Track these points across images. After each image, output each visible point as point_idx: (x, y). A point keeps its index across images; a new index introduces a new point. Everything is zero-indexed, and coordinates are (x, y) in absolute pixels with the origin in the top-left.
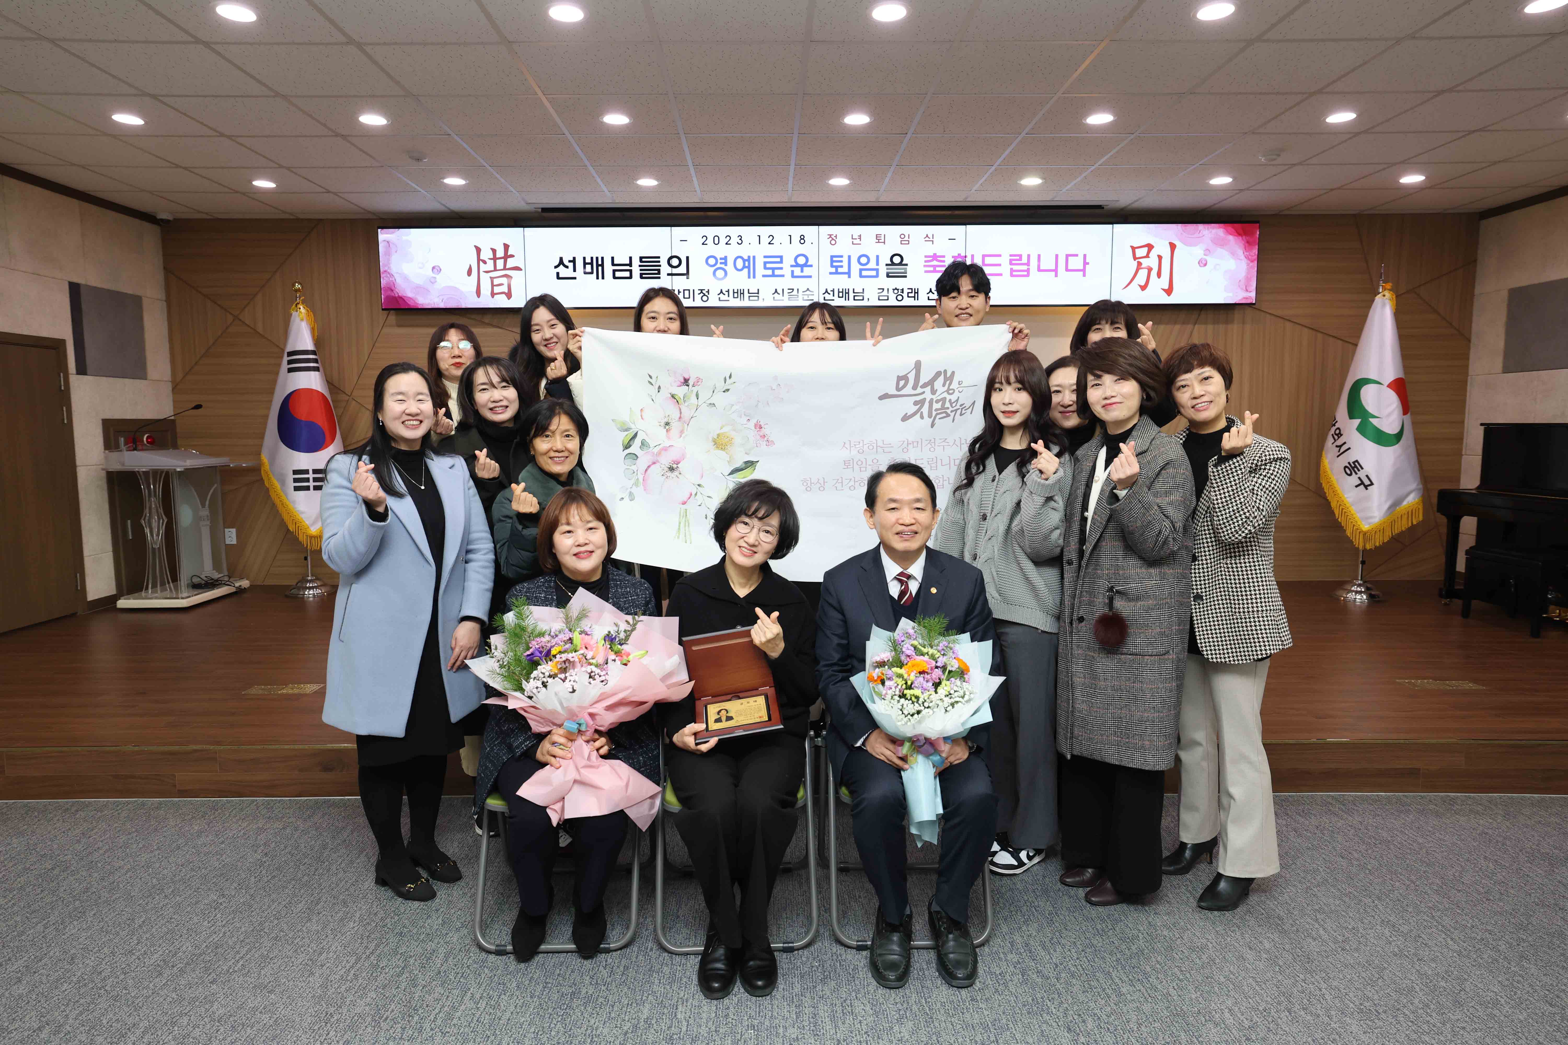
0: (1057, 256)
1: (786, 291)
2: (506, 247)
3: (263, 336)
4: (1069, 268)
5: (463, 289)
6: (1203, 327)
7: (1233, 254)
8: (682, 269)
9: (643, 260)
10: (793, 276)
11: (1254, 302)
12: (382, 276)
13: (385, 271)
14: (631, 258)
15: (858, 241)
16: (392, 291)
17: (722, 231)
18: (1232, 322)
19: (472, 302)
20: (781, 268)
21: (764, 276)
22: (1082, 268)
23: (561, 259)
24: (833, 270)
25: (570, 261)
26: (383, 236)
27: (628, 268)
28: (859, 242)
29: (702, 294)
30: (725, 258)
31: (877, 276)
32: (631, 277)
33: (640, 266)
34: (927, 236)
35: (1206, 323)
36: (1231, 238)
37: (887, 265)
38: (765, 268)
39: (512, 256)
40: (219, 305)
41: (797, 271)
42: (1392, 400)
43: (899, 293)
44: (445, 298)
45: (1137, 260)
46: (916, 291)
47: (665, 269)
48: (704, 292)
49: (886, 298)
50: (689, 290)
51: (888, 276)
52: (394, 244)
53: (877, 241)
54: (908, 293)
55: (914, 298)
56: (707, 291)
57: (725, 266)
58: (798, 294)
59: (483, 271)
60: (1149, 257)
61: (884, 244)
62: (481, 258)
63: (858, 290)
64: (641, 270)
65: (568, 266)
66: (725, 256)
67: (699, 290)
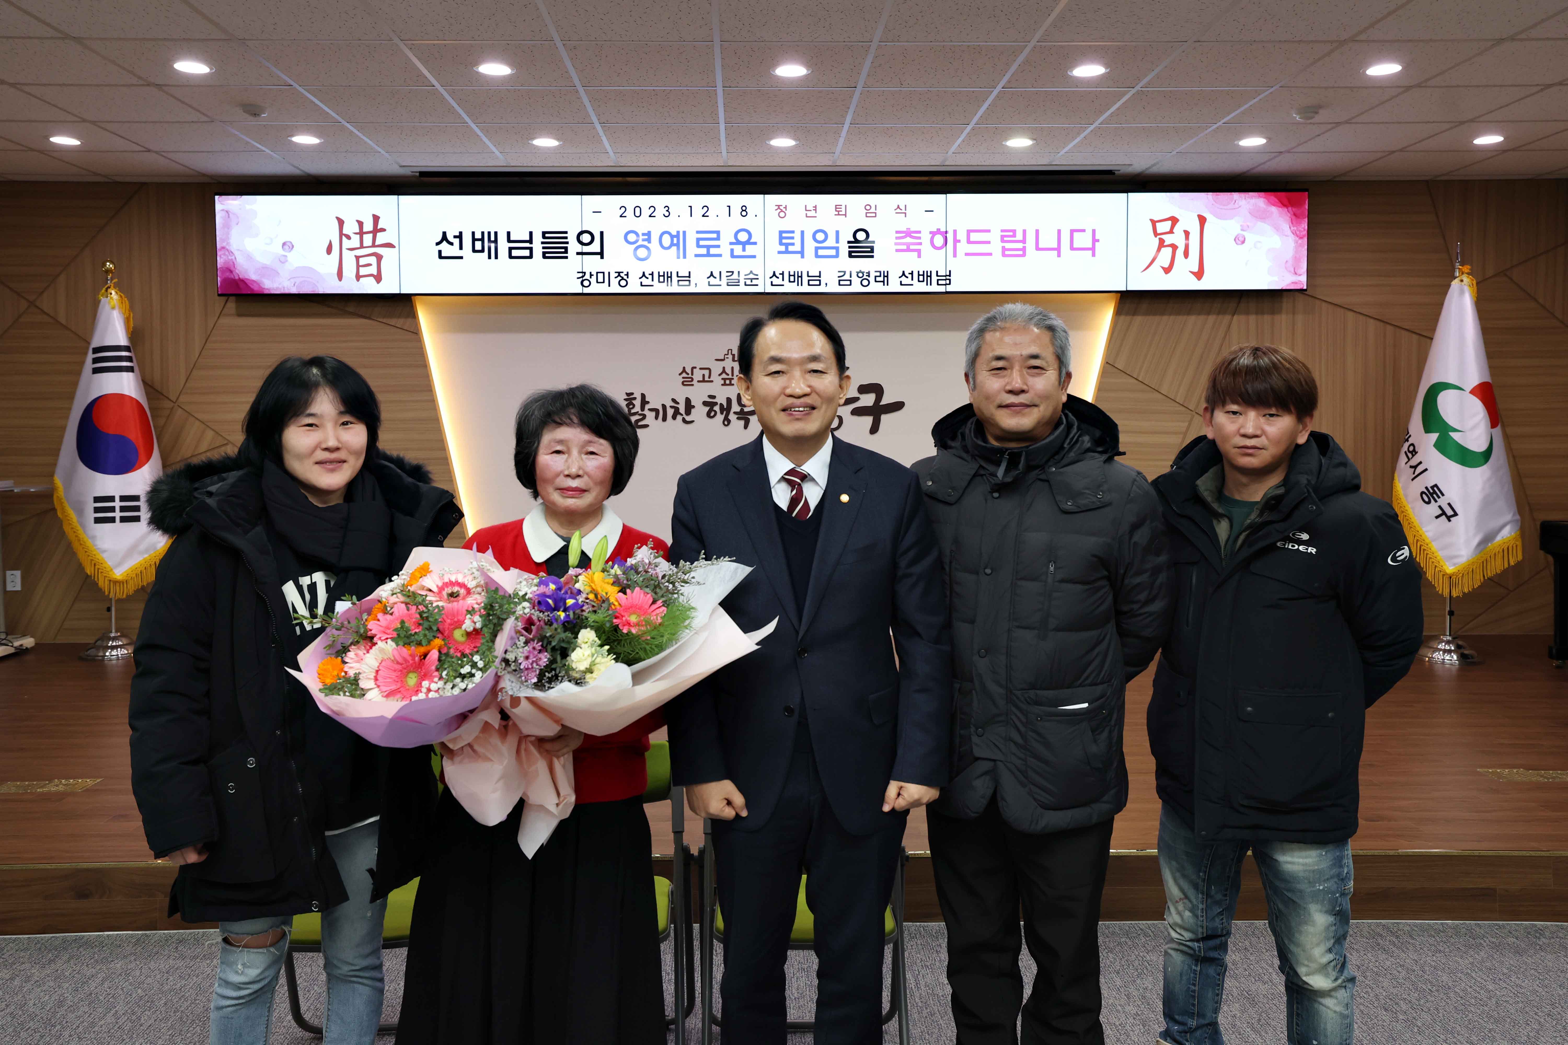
0: (1059, 232)
1: (724, 274)
2: (376, 219)
3: (65, 327)
4: (1075, 246)
5: (321, 270)
6: (1243, 318)
7: (1277, 228)
8: (595, 247)
9: (547, 235)
10: (733, 256)
11: (1305, 288)
12: (219, 253)
13: (223, 248)
14: (531, 233)
15: (812, 213)
16: (231, 272)
17: (644, 200)
18: (1280, 312)
19: (333, 286)
20: (718, 246)
21: (696, 256)
22: (1090, 246)
23: (444, 234)
24: (783, 248)
25: (455, 237)
26: (222, 204)
27: (527, 245)
28: (814, 214)
29: (619, 278)
30: (649, 234)
31: (837, 256)
32: (531, 257)
33: (542, 243)
34: (898, 207)
35: (1247, 313)
36: (1274, 209)
37: (849, 242)
38: (698, 246)
39: (383, 230)
40: (11, 289)
41: (738, 250)
42: (1477, 410)
43: (865, 277)
44: (298, 281)
45: (1158, 237)
46: (886, 275)
47: (574, 247)
48: (622, 275)
49: (848, 283)
50: (603, 273)
51: (850, 256)
52: (234, 214)
53: (837, 213)
54: (876, 277)
55: (882, 283)
56: (626, 273)
57: (648, 243)
58: (739, 278)
59: (347, 249)
60: (1174, 233)
61: (846, 217)
62: (344, 232)
63: (814, 273)
64: (544, 248)
65: (453, 243)
66: (648, 231)
67: (616, 272)
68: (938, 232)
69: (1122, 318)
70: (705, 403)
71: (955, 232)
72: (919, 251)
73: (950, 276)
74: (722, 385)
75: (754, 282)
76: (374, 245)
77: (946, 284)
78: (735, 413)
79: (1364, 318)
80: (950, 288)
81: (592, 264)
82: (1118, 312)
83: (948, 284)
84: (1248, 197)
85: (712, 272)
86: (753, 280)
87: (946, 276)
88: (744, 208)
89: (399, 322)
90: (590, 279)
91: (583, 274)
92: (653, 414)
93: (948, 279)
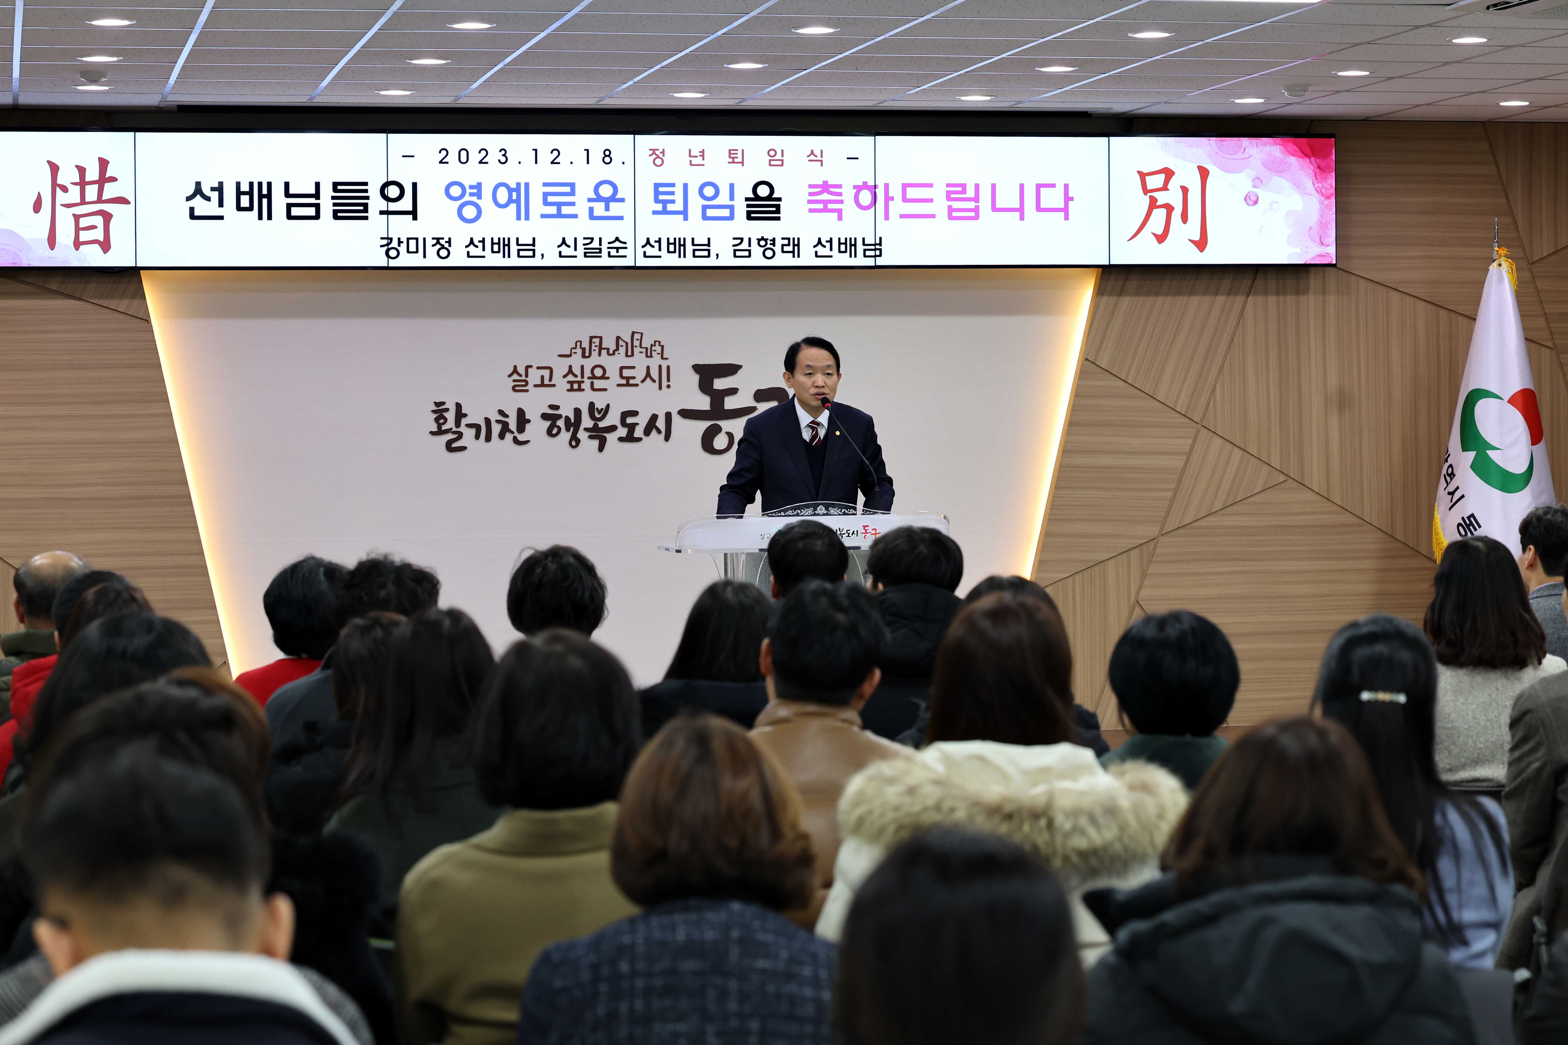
0: (1022, 186)
1: (580, 242)
2: (103, 164)
4: (1043, 205)
5: (26, 233)
6: (1260, 299)
7: (1297, 185)
8: (406, 204)
9: (339, 187)
10: (592, 217)
11: (1334, 262)
14: (317, 185)
15: (699, 160)
17: (473, 141)
18: (1306, 292)
19: (42, 257)
20: (573, 204)
21: (543, 216)
22: (1062, 206)
23: (198, 184)
24: (659, 207)
25: (213, 189)
27: (312, 201)
28: (702, 162)
29: (438, 246)
30: (479, 186)
31: (731, 217)
32: (317, 217)
34: (812, 153)
35: (1266, 293)
36: (1293, 160)
37: (747, 199)
38: (546, 203)
39: (113, 179)
41: (599, 208)
42: (1517, 424)
43: (768, 246)
45: (1149, 194)
46: (796, 243)
47: (376, 203)
48: (442, 242)
49: (746, 253)
50: (417, 239)
51: (749, 218)
53: (731, 160)
54: (783, 246)
55: (792, 254)
56: (448, 240)
57: (478, 199)
58: (600, 247)
59: (62, 205)
60: (1168, 190)
61: (743, 165)
62: (58, 183)
63: (701, 240)
64: (335, 205)
65: (210, 198)
66: (478, 183)
67: (433, 239)
68: (865, 186)
69: (1105, 299)
70: (545, 416)
71: (887, 186)
72: (839, 212)
73: (880, 244)
74: (568, 390)
75: (622, 252)
76: (100, 200)
77: (875, 256)
78: (586, 429)
79: (1412, 299)
80: (880, 262)
81: (401, 227)
82: (1100, 292)
83: (878, 256)
84: (1261, 144)
85: (564, 239)
86: (619, 250)
87: (875, 245)
88: (607, 153)
89: (123, 305)
90: (398, 248)
91: (389, 240)
92: (473, 431)
93: (878, 249)
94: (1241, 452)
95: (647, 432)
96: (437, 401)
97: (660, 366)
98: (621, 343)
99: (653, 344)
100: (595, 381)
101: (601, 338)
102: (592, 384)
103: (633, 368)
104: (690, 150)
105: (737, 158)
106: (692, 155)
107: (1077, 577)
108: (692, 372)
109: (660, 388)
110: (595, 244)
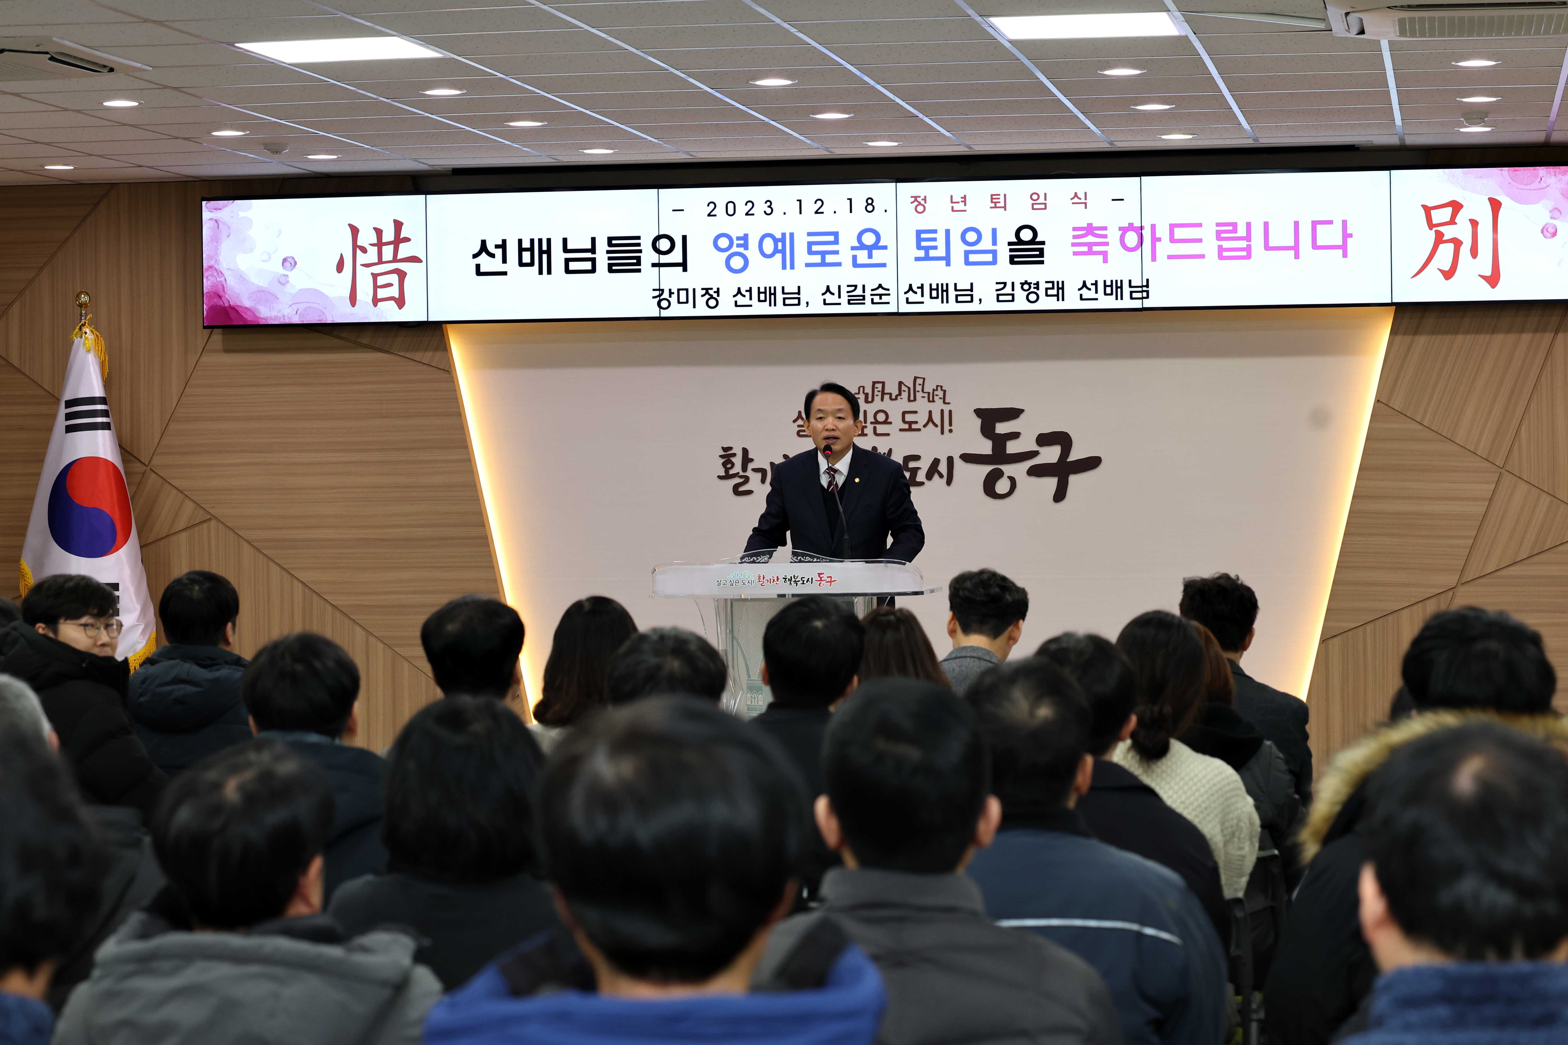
0: (1296, 224)
1: (844, 290)
2: (398, 225)
3: (19, 371)
4: (1320, 242)
5: (330, 292)
8: (676, 256)
9: (614, 242)
10: (855, 265)
12: (205, 274)
13: (211, 267)
14: (593, 240)
15: (961, 206)
16: (220, 297)
17: (740, 194)
19: (344, 314)
20: (836, 252)
21: (808, 265)
22: (1340, 243)
23: (484, 243)
24: (921, 254)
25: (497, 246)
26: (210, 212)
27: (589, 255)
28: (964, 208)
29: (707, 297)
30: (745, 237)
31: (994, 262)
32: (593, 270)
33: (608, 252)
34: (1076, 195)
37: (1010, 244)
38: (810, 252)
39: (407, 240)
41: (863, 257)
43: (1032, 290)
44: (302, 307)
45: (1435, 229)
46: (1060, 286)
47: (648, 256)
48: (711, 292)
49: (1010, 298)
50: (687, 290)
51: (1012, 261)
52: (225, 224)
53: (993, 205)
54: (1047, 289)
55: (1056, 297)
56: (716, 290)
57: (745, 250)
58: (864, 294)
59: (362, 265)
60: (1456, 224)
61: (1005, 210)
62: (358, 244)
63: (964, 285)
64: (610, 258)
65: (494, 254)
66: (744, 234)
67: (702, 289)
68: (1131, 227)
69: (1398, 338)
71: (1153, 227)
72: (1105, 254)
73: (1147, 286)
75: (885, 299)
77: (1142, 298)
80: (1147, 303)
81: (672, 279)
82: (1396, 331)
83: (1145, 298)
84: (1559, 173)
85: (828, 287)
86: (883, 296)
87: (1142, 286)
88: (870, 201)
89: (426, 356)
90: (669, 299)
91: (661, 292)
92: (759, 476)
93: (1145, 291)
94: (1549, 498)
95: (929, 476)
96: (725, 446)
97: (942, 411)
98: (903, 388)
99: (935, 389)
100: (878, 426)
101: (883, 383)
102: (875, 428)
103: (916, 412)
104: (952, 196)
105: (999, 202)
106: (954, 201)
107: (1369, 627)
108: (974, 416)
109: (942, 433)
110: (859, 291)
